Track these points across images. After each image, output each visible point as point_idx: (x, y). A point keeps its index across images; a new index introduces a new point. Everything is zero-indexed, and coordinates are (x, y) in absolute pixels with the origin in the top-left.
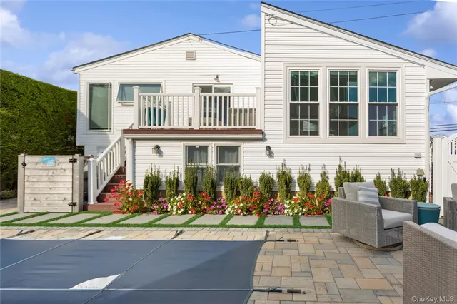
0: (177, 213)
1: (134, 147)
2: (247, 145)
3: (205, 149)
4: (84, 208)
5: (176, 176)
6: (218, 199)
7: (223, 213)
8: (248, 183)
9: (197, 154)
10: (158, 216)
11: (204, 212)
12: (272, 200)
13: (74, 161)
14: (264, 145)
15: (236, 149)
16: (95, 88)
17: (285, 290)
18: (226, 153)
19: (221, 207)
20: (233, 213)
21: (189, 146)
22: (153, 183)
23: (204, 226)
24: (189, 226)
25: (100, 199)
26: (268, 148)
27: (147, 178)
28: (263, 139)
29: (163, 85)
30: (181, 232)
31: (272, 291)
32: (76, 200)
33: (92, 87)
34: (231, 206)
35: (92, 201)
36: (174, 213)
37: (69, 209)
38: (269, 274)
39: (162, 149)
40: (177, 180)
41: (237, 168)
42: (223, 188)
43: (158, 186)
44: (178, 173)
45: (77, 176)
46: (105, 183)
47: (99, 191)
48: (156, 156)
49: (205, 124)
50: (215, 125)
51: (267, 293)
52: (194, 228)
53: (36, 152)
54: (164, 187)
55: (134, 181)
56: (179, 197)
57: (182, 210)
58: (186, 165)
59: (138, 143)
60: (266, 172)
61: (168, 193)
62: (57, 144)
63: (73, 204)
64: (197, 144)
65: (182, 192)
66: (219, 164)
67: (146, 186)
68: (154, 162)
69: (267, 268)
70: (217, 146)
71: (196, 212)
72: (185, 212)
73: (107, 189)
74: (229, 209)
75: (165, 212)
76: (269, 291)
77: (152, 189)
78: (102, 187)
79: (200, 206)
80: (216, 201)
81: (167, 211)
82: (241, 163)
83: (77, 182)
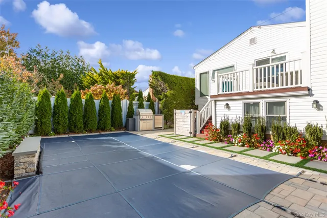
0: (238, 145)
1: (216, 105)
2: (292, 100)
3: (257, 104)
4: (195, 136)
5: (238, 122)
6: (267, 141)
7: (271, 150)
8: (293, 131)
9: (252, 108)
10: (226, 145)
11: (257, 147)
12: (320, 147)
13: (191, 112)
14: (311, 99)
15: (283, 104)
16: (202, 75)
17: (290, 211)
18: (275, 107)
19: (268, 146)
20: (278, 152)
21: (246, 103)
22: (225, 126)
23: (251, 156)
24: (242, 154)
25: (201, 132)
26: (317, 102)
27: (222, 122)
28: (311, 94)
29: (235, 66)
30: (235, 156)
31: (277, 207)
32: (192, 131)
33: (201, 74)
34: (277, 147)
35: (198, 132)
36: (236, 145)
37: (189, 135)
38: (284, 197)
39: (230, 105)
40: (239, 125)
41: (284, 119)
42: (271, 133)
43: (227, 128)
44: (239, 120)
45: (192, 120)
46: (204, 124)
47: (201, 128)
48: (227, 110)
49: (257, 88)
50: (269, 87)
51: (273, 207)
52: (244, 156)
53: (181, 108)
54: (231, 128)
55: (216, 124)
56: (240, 135)
57: (241, 144)
58: (245, 115)
59: (217, 103)
60: (313, 123)
61: (233, 132)
62: (188, 105)
63: (191, 133)
64: (252, 101)
65: (242, 132)
66: (268, 115)
67: (221, 127)
68: (226, 113)
69: (285, 193)
70: (266, 103)
71: (250, 147)
72: (243, 146)
73: (204, 127)
74: (275, 148)
75: (231, 143)
76: (274, 206)
77: (224, 129)
78: (202, 126)
79: (253, 143)
80: (265, 141)
81: (232, 143)
82: (287, 115)
83: (192, 123)
